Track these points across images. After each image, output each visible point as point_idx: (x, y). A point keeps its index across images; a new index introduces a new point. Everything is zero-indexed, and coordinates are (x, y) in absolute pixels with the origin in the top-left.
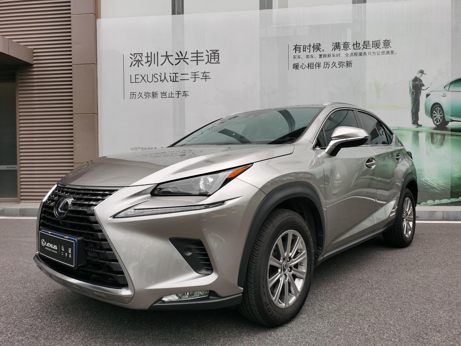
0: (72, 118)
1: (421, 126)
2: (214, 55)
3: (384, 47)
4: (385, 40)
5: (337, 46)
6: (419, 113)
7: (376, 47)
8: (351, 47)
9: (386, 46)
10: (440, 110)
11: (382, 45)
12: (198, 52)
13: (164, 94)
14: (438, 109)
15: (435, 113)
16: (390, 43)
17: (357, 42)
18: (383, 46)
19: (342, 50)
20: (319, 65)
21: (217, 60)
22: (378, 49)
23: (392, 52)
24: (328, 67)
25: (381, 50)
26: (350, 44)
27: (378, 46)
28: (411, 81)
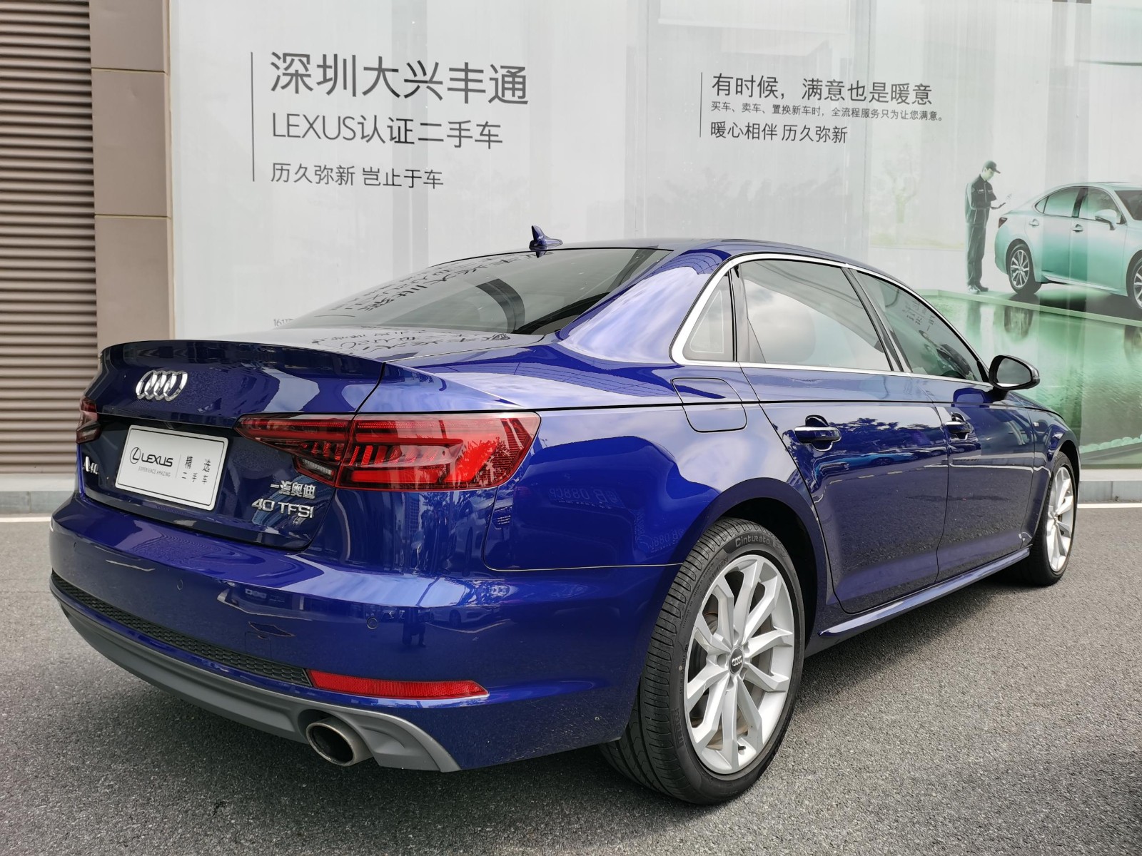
0: (92, 227)
1: (985, 290)
2: (513, 81)
3: (917, 102)
4: (919, 84)
5: (813, 88)
6: (983, 260)
7: (900, 100)
8: (846, 93)
9: (922, 99)
10: (1024, 256)
11: (912, 97)
12: (470, 67)
13: (371, 174)
14: (1021, 253)
15: (1014, 264)
16: (929, 92)
17: (858, 82)
18: (914, 99)
19: (826, 99)
20: (772, 132)
21: (520, 93)
22: (903, 103)
23: (933, 115)
24: (792, 137)
25: (909, 108)
26: (843, 86)
27: (904, 98)
28: (970, 187)
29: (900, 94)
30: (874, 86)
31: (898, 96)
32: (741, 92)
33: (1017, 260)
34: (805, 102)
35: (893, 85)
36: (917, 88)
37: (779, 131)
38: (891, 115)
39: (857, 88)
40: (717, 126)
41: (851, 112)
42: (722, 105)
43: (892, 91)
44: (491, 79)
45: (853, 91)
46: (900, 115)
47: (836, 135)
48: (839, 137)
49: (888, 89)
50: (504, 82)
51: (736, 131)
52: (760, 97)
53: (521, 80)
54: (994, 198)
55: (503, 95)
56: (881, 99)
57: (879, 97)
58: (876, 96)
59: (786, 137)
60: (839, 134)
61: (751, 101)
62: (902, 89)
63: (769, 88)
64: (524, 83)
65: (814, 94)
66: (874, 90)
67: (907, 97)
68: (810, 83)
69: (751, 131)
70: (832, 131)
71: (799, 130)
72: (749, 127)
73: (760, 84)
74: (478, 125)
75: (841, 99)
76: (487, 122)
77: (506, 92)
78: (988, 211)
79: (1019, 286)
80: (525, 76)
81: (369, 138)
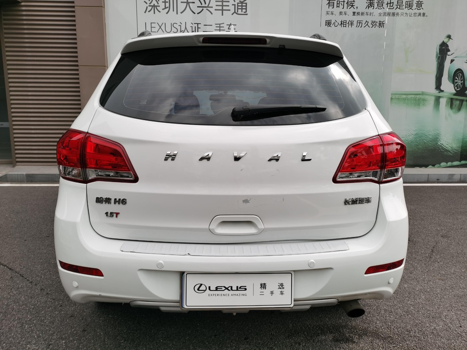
0: (77, 70)
1: (443, 91)
2: (242, 5)
3: (417, 9)
5: (371, 4)
6: (443, 78)
7: (409, 8)
9: (419, 7)
11: (415, 6)
12: (224, 1)
14: (460, 75)
16: (422, 4)
18: (415, 8)
19: (376, 8)
21: (244, 10)
22: (411, 9)
23: (424, 14)
24: (360, 26)
26: (384, 3)
27: (411, 7)
28: (439, 46)
29: (409, 5)
30: (398, 2)
31: (408, 6)
32: (339, 7)
33: (458, 78)
34: (367, 10)
35: (406, 2)
36: (417, 2)
37: (355, 23)
38: (404, 15)
39: (390, 3)
40: (328, 22)
41: (387, 14)
42: (330, 13)
43: (406, 4)
44: (233, 5)
45: (388, 4)
46: (409, 15)
47: (380, 25)
48: (381, 25)
49: (404, 3)
50: (238, 6)
51: (336, 24)
52: (347, 8)
53: (245, 5)
54: (449, 51)
55: (238, 12)
56: (401, 8)
57: (400, 7)
58: (398, 7)
59: (358, 26)
60: (381, 24)
61: (343, 11)
62: (410, 3)
63: (351, 4)
64: (246, 6)
65: (371, 6)
66: (398, 4)
67: (412, 7)
68: (370, 2)
69: (343, 23)
70: (378, 22)
71: (364, 22)
72: (342, 22)
73: (347, 3)
74: (227, 25)
75: (383, 9)
76: (231, 24)
77: (239, 10)
78: (446, 57)
79: (458, 89)
80: (247, 3)
81: (183, 32)
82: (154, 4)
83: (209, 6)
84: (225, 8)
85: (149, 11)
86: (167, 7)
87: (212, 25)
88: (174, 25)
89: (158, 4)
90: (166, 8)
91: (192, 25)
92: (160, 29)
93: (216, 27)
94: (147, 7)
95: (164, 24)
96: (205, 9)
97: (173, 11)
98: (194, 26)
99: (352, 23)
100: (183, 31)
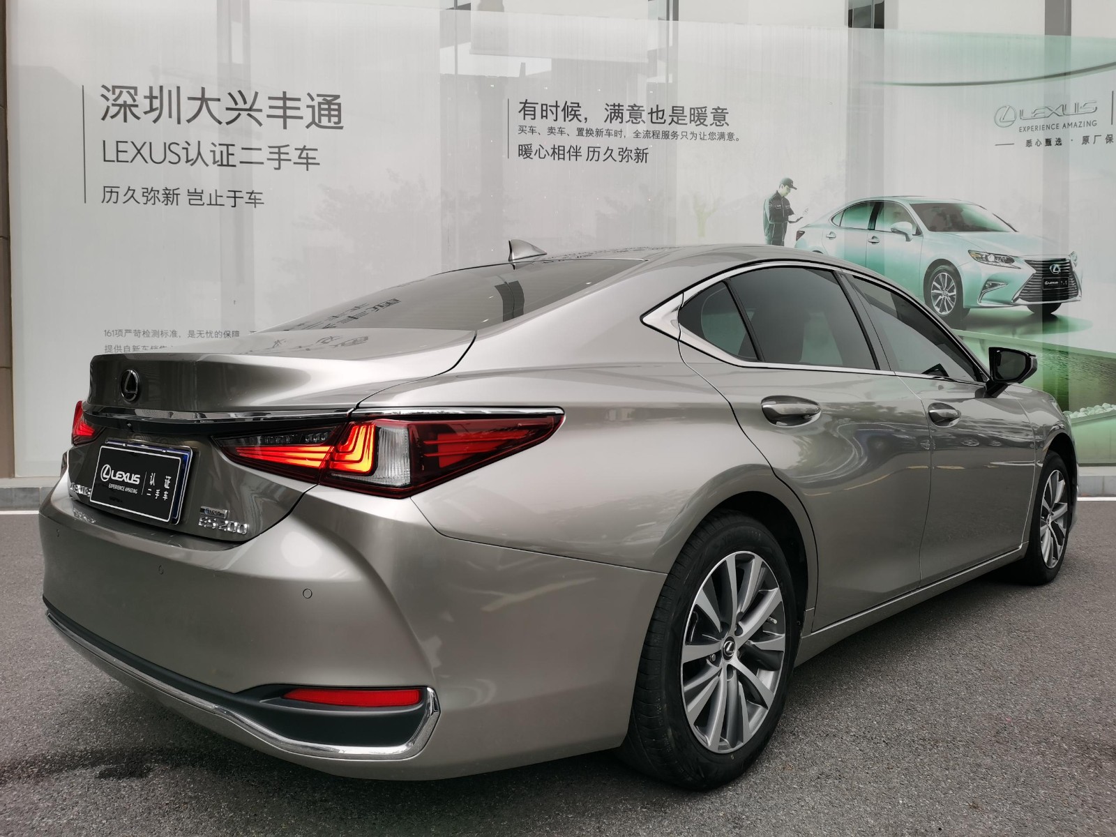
2: (329, 108)
3: (714, 124)
4: (717, 108)
5: (615, 112)
7: (698, 123)
8: (645, 116)
9: (719, 121)
11: (710, 119)
12: (288, 96)
13: (195, 195)
16: (726, 115)
17: (657, 106)
18: (712, 121)
19: (627, 122)
20: (576, 153)
21: (336, 119)
22: (702, 125)
23: (731, 136)
24: (596, 157)
25: (707, 130)
26: (644, 110)
27: (702, 121)
28: (767, 203)
29: (698, 117)
30: (673, 110)
31: (696, 118)
32: (546, 117)
34: (608, 125)
35: (691, 109)
36: (714, 111)
37: (584, 152)
38: (690, 136)
39: (657, 112)
40: (524, 148)
41: (652, 134)
42: (528, 129)
43: (691, 114)
44: (308, 106)
45: (653, 114)
46: (698, 135)
47: (638, 156)
48: (641, 158)
49: (687, 112)
50: (320, 109)
51: (543, 153)
52: (565, 121)
53: (336, 107)
54: (791, 212)
55: (320, 121)
56: (680, 122)
57: (678, 120)
58: (675, 119)
59: (590, 158)
60: (641, 155)
61: (556, 125)
62: (700, 112)
63: (573, 113)
64: (339, 110)
65: (615, 118)
66: (673, 113)
67: (705, 119)
68: (612, 107)
69: (557, 152)
70: (634, 151)
71: (602, 151)
72: (554, 149)
73: (564, 109)
74: (296, 149)
75: (641, 122)
76: (305, 146)
77: (322, 118)
78: (786, 226)
80: (340, 104)
81: (193, 162)
82: (125, 102)
83: (254, 108)
84: (289, 113)
85: (112, 117)
86: (154, 107)
87: (260, 149)
88: (173, 147)
89: (134, 100)
90: (152, 110)
91: (213, 148)
92: (139, 154)
93: (271, 153)
94: (108, 108)
95: (147, 146)
96: (244, 114)
97: (170, 116)
98: (218, 149)
99: (576, 152)
100: (193, 159)
